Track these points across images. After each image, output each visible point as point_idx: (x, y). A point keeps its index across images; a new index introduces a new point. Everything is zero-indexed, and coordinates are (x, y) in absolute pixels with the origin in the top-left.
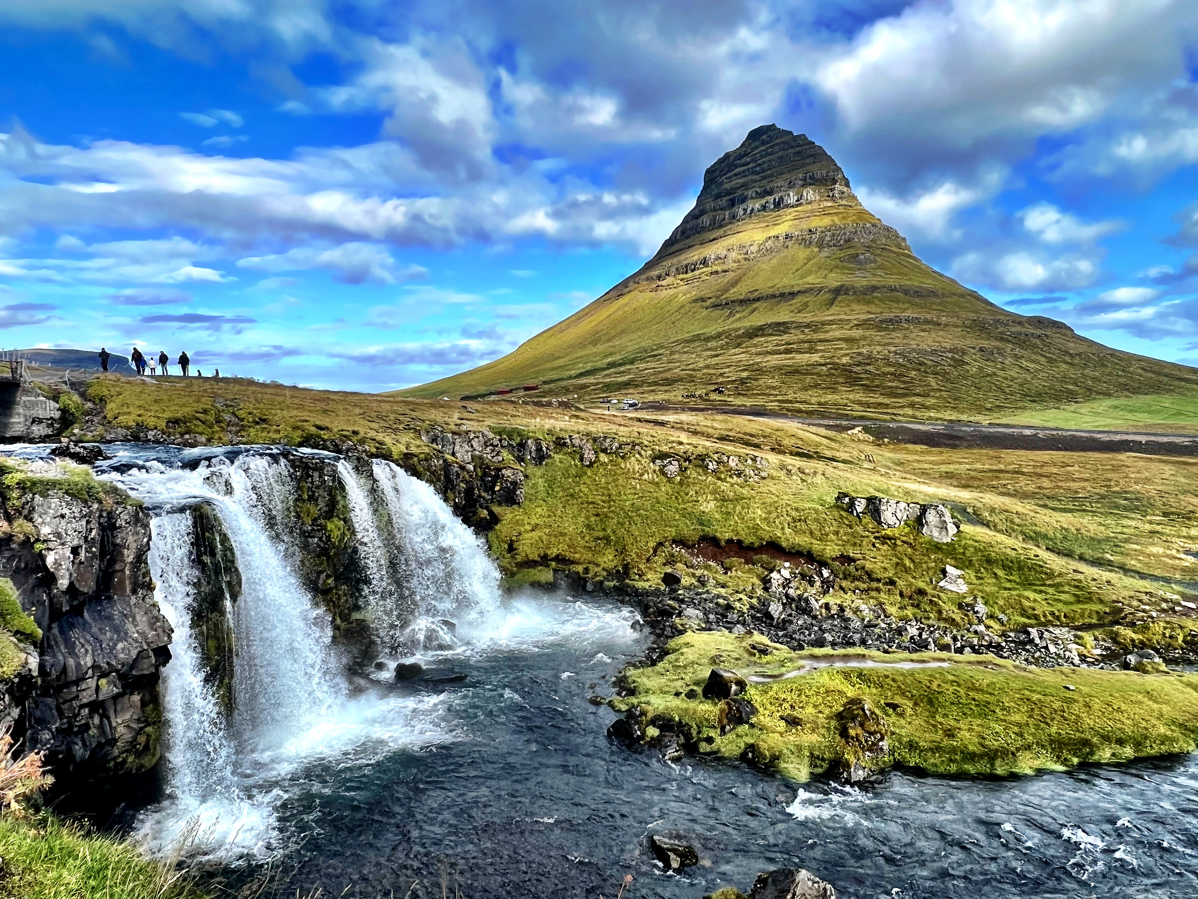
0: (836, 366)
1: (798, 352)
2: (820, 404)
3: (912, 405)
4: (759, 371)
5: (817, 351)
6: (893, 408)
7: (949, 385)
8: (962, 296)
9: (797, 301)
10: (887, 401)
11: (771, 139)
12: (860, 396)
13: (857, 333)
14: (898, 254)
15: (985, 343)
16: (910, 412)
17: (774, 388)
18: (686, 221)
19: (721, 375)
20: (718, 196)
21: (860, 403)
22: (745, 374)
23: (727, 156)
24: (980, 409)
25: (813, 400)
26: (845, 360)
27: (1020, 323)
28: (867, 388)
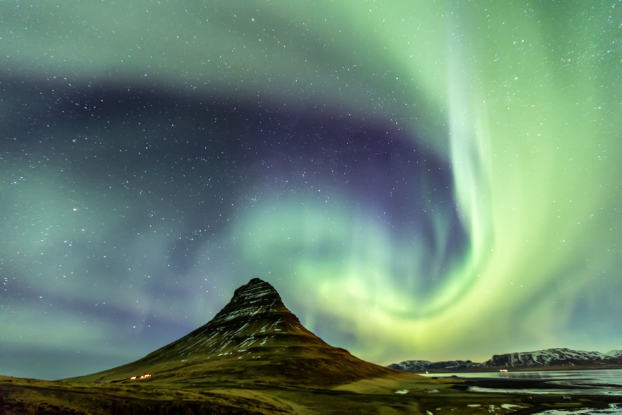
1: (264, 360)
3: (303, 383)
4: (246, 368)
5: (269, 360)
7: (315, 374)
8: (315, 340)
10: (294, 381)
11: (258, 283)
13: (282, 353)
14: (296, 323)
15: (324, 358)
16: (302, 386)
17: (254, 376)
20: (238, 300)
22: (242, 369)
23: (243, 286)
25: (267, 381)
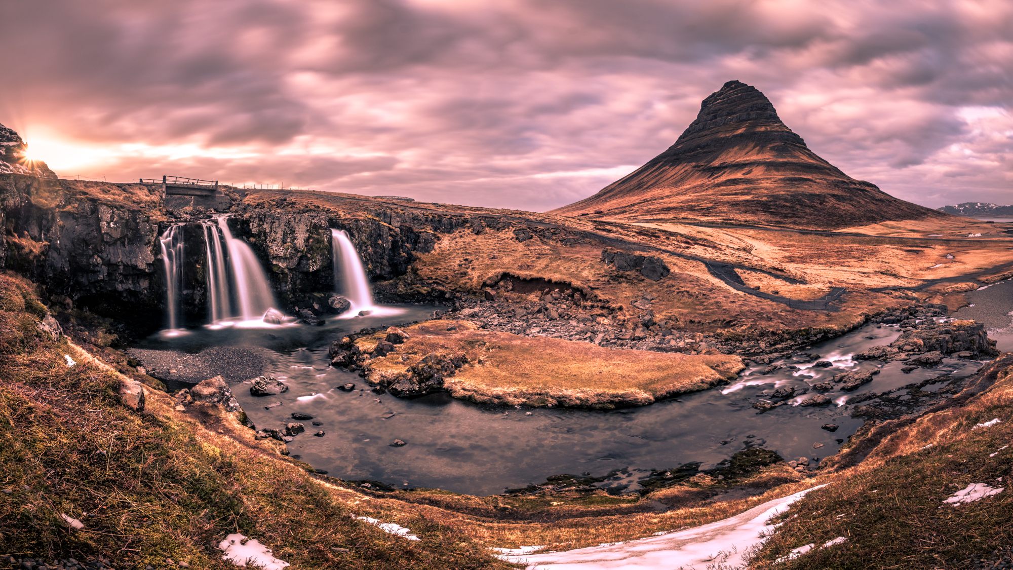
0: (759, 202)
1: (742, 194)
2: (746, 221)
3: (794, 222)
4: (717, 203)
5: (751, 194)
6: (784, 224)
7: (816, 213)
8: (829, 169)
9: (747, 169)
10: (781, 220)
11: (736, 87)
12: (769, 217)
13: (772, 186)
14: (800, 147)
15: (836, 192)
16: (791, 225)
17: (724, 212)
18: (691, 126)
19: (698, 206)
20: (708, 114)
21: (767, 221)
23: (714, 94)
24: (829, 225)
25: (742, 219)
26: (764, 199)
27: (855, 184)
28: (772, 213)
